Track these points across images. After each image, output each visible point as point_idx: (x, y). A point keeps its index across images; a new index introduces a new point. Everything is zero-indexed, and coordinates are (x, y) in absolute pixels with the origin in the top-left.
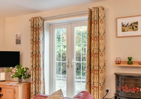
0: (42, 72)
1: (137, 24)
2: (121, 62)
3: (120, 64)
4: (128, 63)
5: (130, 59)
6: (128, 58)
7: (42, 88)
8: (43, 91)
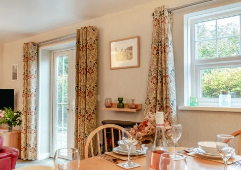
0: (33, 117)
1: (132, 50)
2: (112, 104)
3: (110, 107)
4: (118, 106)
5: (121, 100)
6: (119, 98)
7: (33, 139)
8: (35, 143)
